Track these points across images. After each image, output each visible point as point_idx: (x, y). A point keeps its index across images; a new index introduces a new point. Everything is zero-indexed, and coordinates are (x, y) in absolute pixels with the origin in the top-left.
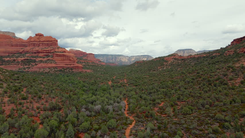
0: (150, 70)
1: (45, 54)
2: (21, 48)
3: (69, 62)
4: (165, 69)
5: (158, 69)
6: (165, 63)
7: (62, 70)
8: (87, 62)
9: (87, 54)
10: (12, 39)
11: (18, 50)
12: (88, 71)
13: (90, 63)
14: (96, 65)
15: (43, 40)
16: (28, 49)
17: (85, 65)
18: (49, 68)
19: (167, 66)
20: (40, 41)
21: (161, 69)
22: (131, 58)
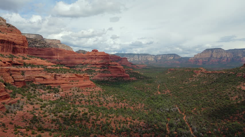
1: (101, 66)
2: (83, 60)
3: (120, 73)
4: (194, 80)
5: (189, 80)
6: (194, 75)
7: (116, 78)
9: (121, 59)
10: (75, 53)
11: (80, 62)
15: (98, 55)
16: (88, 61)
18: (107, 77)
20: (96, 56)
21: (191, 80)
22: (157, 56)
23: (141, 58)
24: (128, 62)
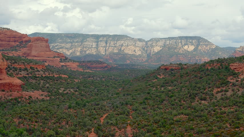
0: (192, 97)
4: (229, 94)
5: (213, 95)
6: (231, 77)
8: (31, 68)
12: (36, 94)
13: (39, 69)
14: (56, 76)
17: (25, 77)
19: (235, 88)
21: (220, 94)
22: (150, 43)
23: (105, 47)
24: (50, 51)
